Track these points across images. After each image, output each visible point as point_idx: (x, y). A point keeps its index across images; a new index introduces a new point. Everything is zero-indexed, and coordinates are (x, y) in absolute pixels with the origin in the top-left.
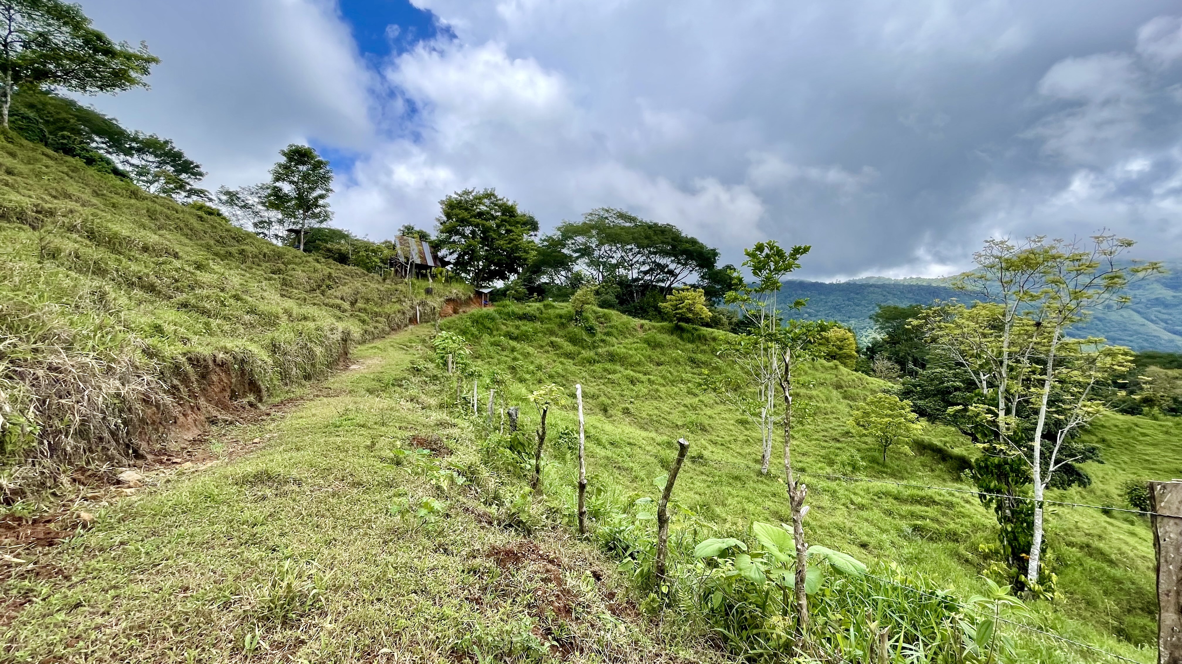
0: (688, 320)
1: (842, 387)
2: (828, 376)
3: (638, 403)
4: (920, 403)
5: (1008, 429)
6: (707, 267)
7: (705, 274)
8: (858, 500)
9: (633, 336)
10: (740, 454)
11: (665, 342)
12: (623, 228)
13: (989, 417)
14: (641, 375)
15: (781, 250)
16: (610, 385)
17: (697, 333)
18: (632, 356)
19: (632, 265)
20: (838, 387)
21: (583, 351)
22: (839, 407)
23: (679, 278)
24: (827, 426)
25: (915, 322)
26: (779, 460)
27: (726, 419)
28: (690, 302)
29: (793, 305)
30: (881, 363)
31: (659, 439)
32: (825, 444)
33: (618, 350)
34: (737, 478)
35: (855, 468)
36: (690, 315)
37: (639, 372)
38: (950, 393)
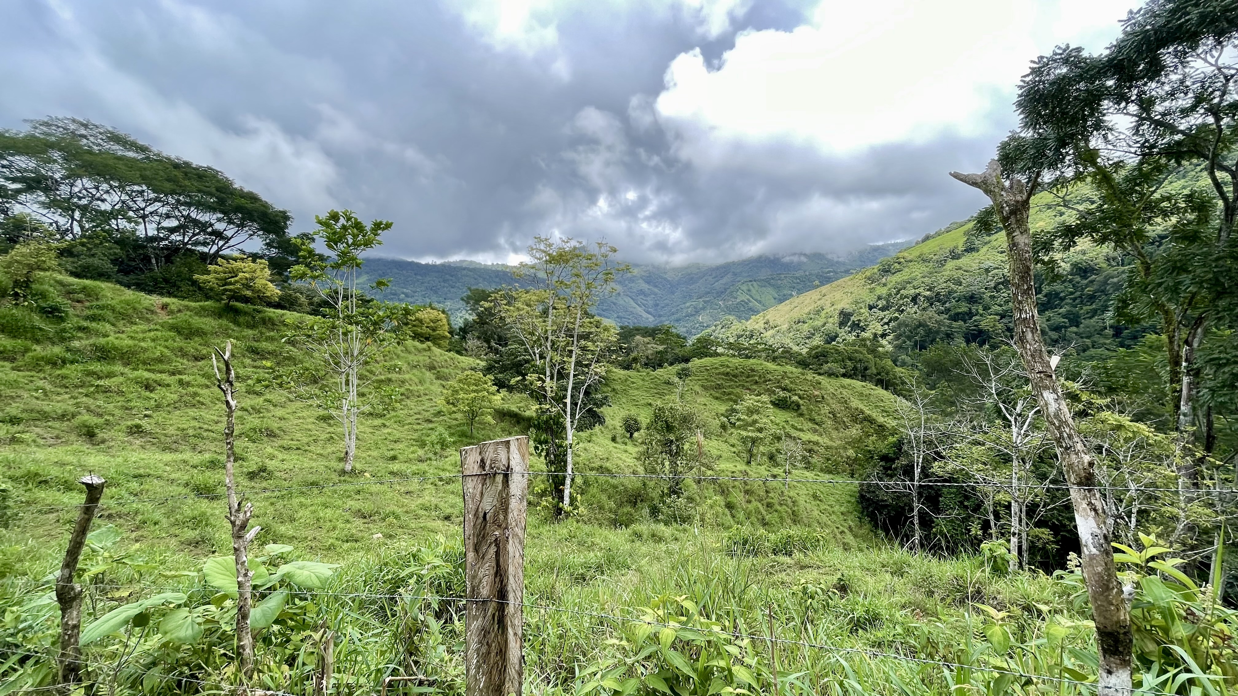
0: (246, 300)
1: (435, 368)
2: (421, 358)
3: (159, 416)
4: (500, 376)
5: (552, 391)
6: (274, 233)
7: (272, 241)
8: (445, 475)
9: (148, 320)
10: (321, 455)
11: (207, 328)
12: (120, 158)
13: (539, 383)
14: (164, 376)
15: (360, 223)
16: (100, 396)
17: (260, 315)
18: (145, 350)
19: (144, 217)
20: (431, 368)
21: (35, 347)
22: (432, 388)
23: (231, 242)
24: (420, 408)
25: (487, 305)
26: (370, 453)
27: (304, 418)
28: (247, 275)
29: (375, 285)
30: (472, 343)
31: (197, 459)
32: (418, 427)
33: (116, 342)
34: (314, 484)
35: (444, 445)
36: (249, 293)
37: (161, 372)
38: (522, 365)
